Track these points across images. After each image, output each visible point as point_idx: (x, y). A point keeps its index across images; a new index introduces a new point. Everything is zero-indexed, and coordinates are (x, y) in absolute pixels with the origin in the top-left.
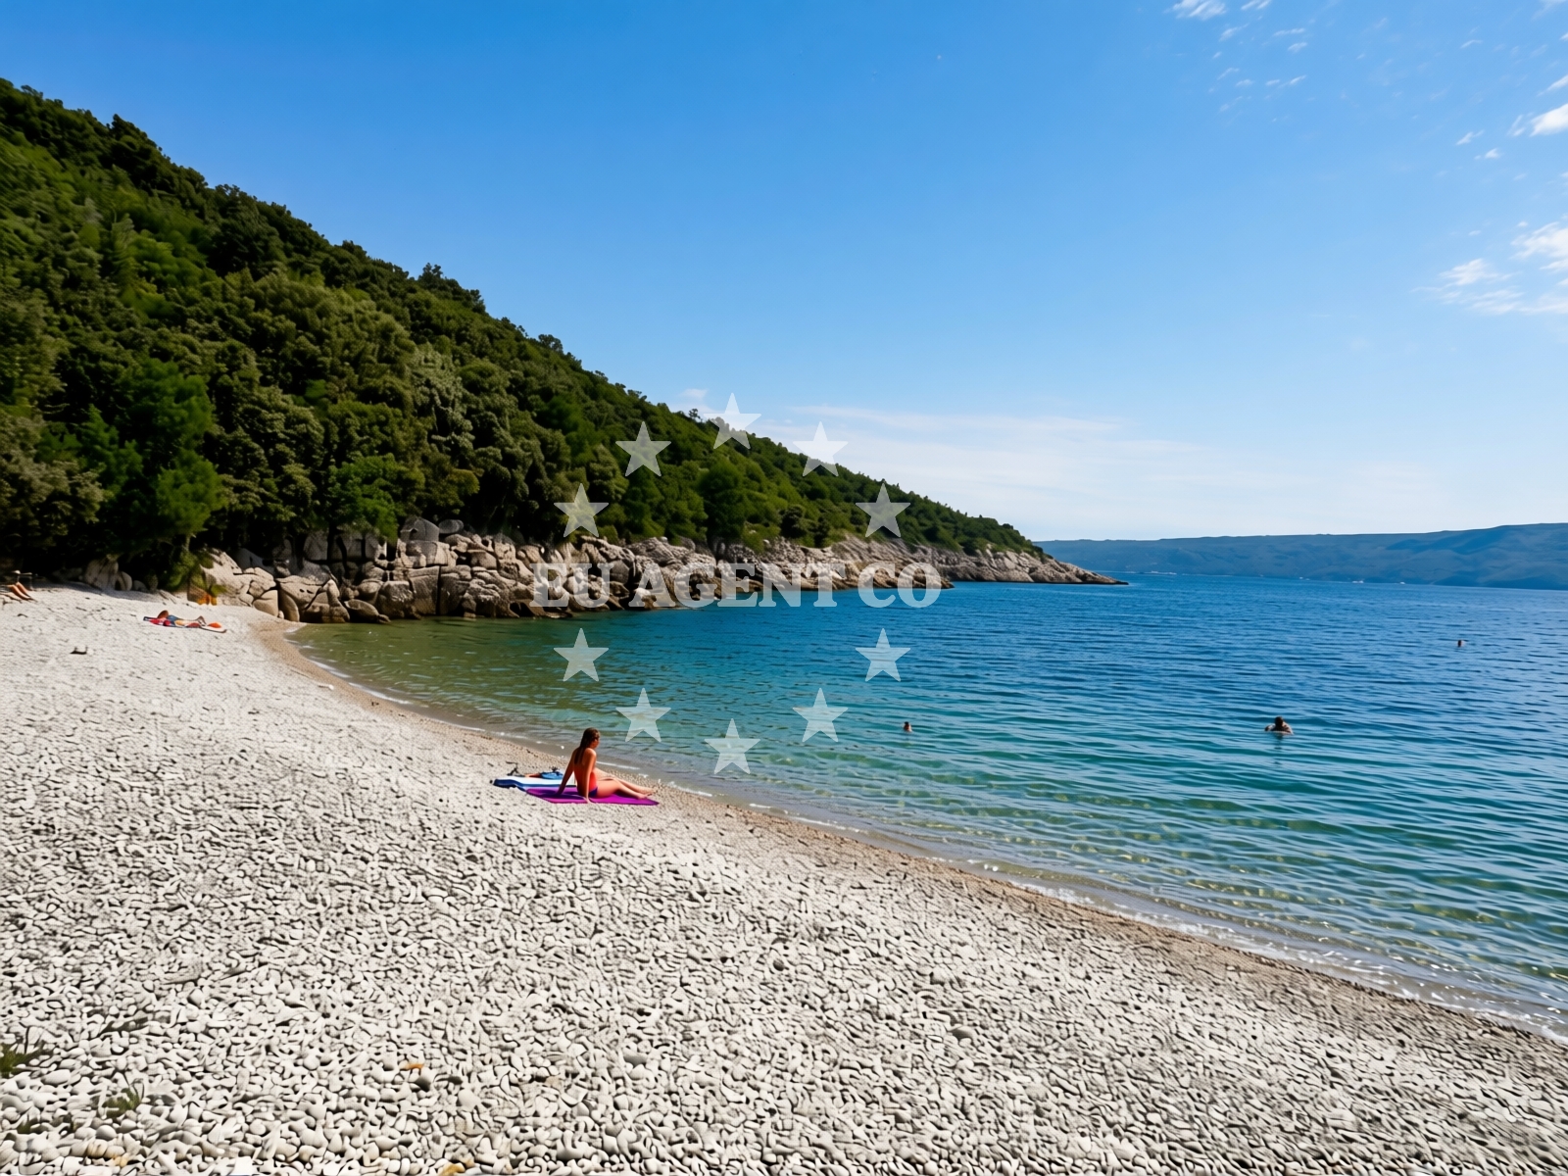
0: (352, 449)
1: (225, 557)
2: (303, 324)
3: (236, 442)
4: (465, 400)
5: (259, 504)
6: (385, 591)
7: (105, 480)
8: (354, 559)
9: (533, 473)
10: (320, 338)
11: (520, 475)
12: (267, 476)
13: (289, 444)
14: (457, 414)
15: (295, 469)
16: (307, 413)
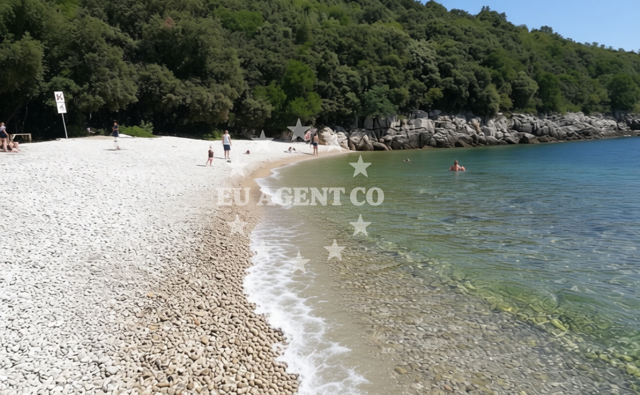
0: (373, 84)
1: (327, 129)
2: (357, 40)
3: (330, 87)
4: (437, 59)
5: (338, 109)
6: (395, 139)
7: (273, 104)
8: (384, 128)
9: (471, 87)
10: (364, 44)
11: (463, 88)
12: (340, 98)
13: (347, 85)
14: (433, 66)
15: (351, 95)
16: (355, 72)
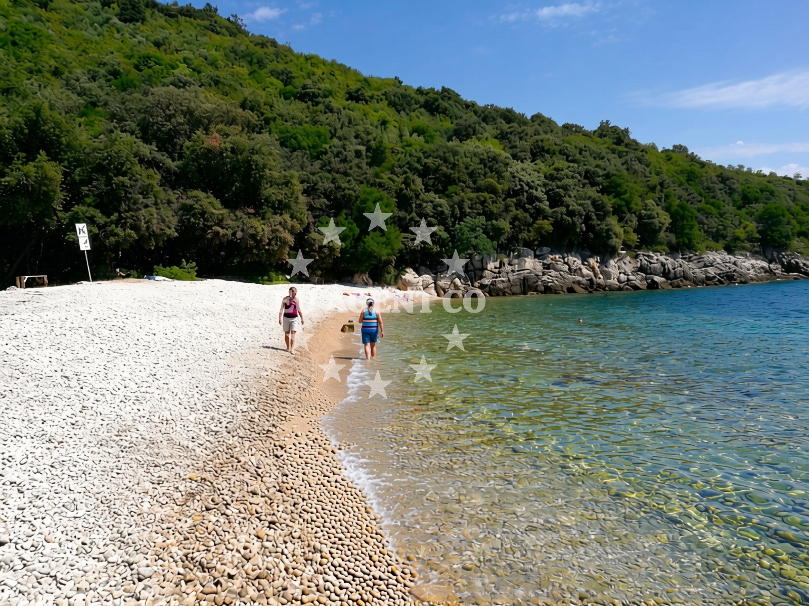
0: (466, 216)
1: (409, 270)
2: (445, 160)
3: (411, 219)
4: (545, 185)
5: (422, 245)
6: (493, 284)
7: (343, 240)
8: (479, 269)
10: (454, 166)
11: (578, 221)
13: (433, 217)
14: (539, 193)
16: (443, 201)
